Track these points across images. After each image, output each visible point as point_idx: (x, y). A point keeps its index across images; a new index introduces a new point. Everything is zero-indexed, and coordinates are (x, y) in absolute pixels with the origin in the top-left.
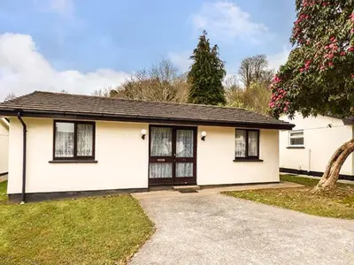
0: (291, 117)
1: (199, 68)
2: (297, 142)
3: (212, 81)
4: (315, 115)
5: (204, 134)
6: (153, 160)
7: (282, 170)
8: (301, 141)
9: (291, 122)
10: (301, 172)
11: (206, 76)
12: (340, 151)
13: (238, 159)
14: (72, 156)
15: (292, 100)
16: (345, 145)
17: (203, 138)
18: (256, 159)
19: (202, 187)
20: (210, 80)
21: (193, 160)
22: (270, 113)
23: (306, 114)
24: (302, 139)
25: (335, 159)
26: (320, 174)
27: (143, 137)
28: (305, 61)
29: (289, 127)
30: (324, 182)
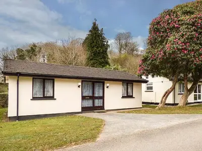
0: (147, 78)
1: (93, 42)
2: (150, 89)
3: (101, 51)
4: (157, 76)
5: (108, 85)
6: (84, 98)
7: (143, 103)
8: (151, 88)
9: (147, 80)
10: (152, 103)
11: (97, 48)
12: (166, 92)
13: (123, 97)
14: (42, 96)
15: (147, 71)
16: (168, 90)
17: (107, 87)
18: (131, 97)
19: (108, 111)
20: (100, 50)
21: (102, 98)
22: (138, 76)
23: (153, 76)
24: (152, 87)
25: (164, 96)
26: (158, 104)
27: (79, 87)
28: (153, 55)
29: (146, 82)
30: (160, 105)
